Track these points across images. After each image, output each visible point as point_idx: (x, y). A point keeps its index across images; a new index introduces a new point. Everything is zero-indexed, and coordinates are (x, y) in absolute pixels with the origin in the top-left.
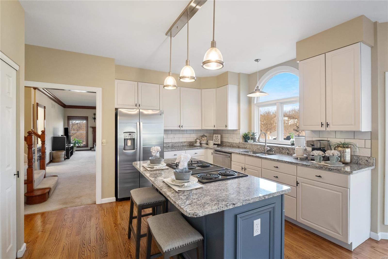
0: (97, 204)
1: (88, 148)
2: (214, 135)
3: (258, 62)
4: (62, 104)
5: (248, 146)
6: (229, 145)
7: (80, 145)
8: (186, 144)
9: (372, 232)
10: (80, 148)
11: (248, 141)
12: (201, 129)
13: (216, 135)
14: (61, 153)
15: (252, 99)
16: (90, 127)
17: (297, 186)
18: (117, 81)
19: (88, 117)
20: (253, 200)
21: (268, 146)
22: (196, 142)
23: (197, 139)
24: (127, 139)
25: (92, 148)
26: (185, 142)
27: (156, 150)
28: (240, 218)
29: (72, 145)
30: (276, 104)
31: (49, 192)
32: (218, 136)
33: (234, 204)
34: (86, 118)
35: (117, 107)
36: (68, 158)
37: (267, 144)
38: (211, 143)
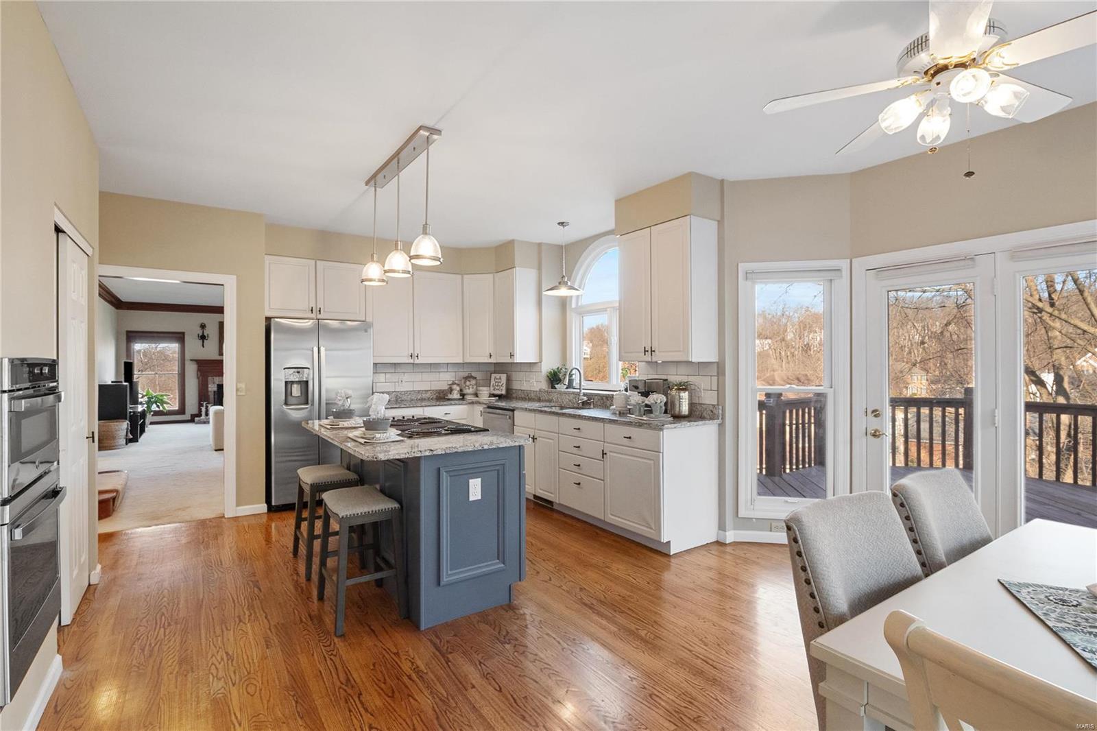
0: (226, 517)
1: (183, 416)
2: (493, 376)
3: (564, 226)
4: (113, 300)
5: (554, 396)
6: (523, 396)
7: (164, 408)
8: (428, 395)
9: (720, 532)
10: (165, 417)
11: (556, 386)
12: (462, 362)
13: (498, 376)
14: (117, 426)
15: (568, 299)
16: (191, 360)
17: (603, 458)
18: (268, 259)
19: (183, 333)
20: (461, 449)
21: (584, 395)
22: (451, 390)
23: (454, 383)
24: (292, 382)
25: (197, 417)
26: (427, 391)
27: (343, 395)
28: (446, 472)
29: (140, 409)
30: (606, 311)
31: (114, 499)
32: (500, 378)
33: (432, 450)
34: (180, 337)
35: (269, 314)
36: (134, 440)
37: (583, 391)
38: (484, 393)
